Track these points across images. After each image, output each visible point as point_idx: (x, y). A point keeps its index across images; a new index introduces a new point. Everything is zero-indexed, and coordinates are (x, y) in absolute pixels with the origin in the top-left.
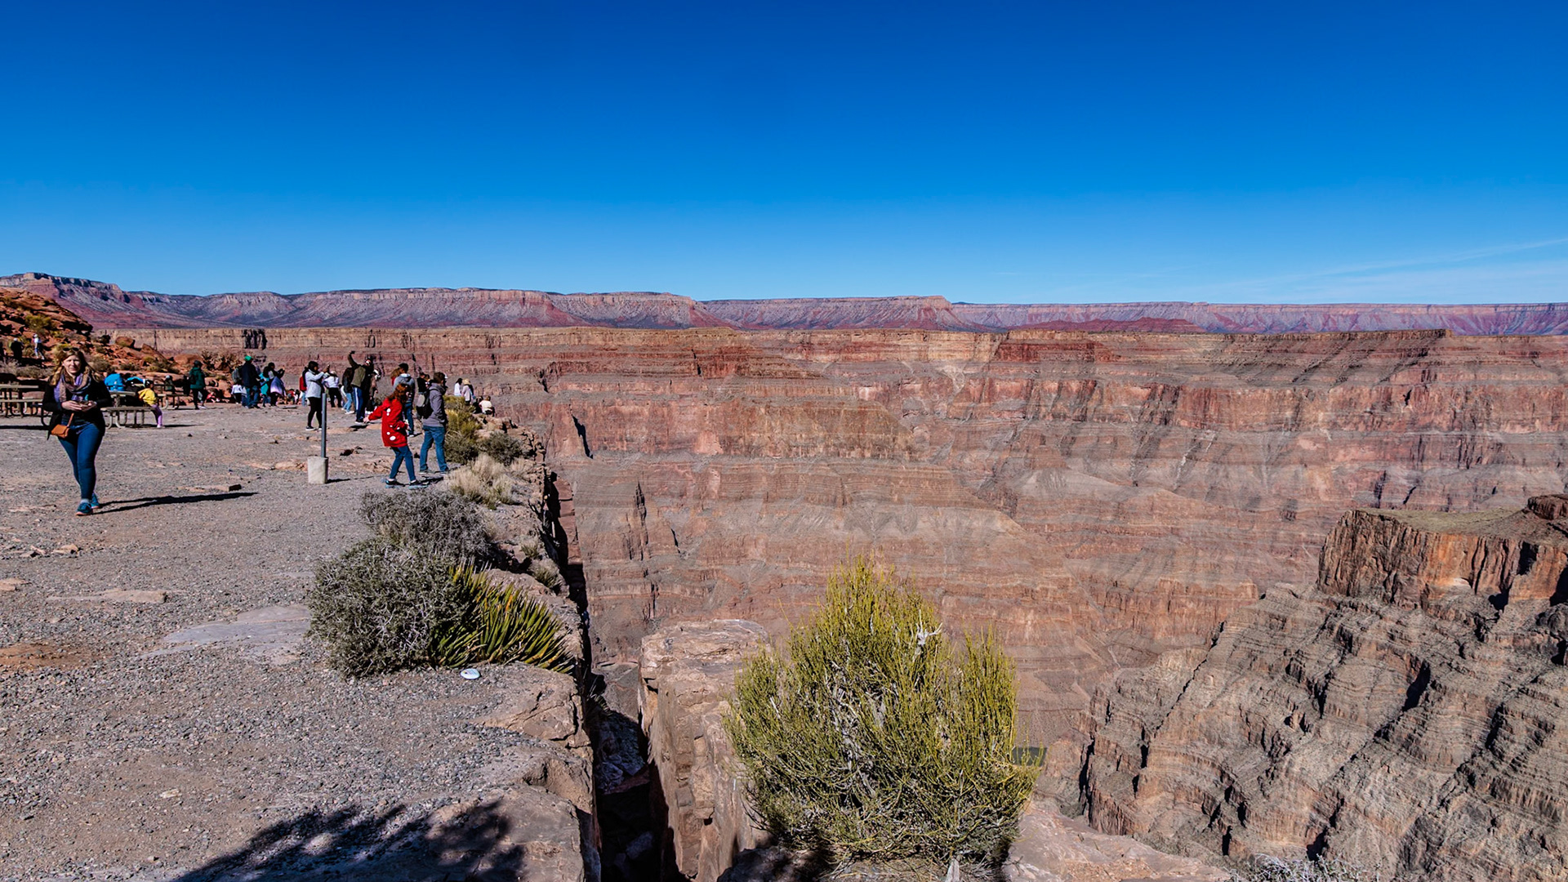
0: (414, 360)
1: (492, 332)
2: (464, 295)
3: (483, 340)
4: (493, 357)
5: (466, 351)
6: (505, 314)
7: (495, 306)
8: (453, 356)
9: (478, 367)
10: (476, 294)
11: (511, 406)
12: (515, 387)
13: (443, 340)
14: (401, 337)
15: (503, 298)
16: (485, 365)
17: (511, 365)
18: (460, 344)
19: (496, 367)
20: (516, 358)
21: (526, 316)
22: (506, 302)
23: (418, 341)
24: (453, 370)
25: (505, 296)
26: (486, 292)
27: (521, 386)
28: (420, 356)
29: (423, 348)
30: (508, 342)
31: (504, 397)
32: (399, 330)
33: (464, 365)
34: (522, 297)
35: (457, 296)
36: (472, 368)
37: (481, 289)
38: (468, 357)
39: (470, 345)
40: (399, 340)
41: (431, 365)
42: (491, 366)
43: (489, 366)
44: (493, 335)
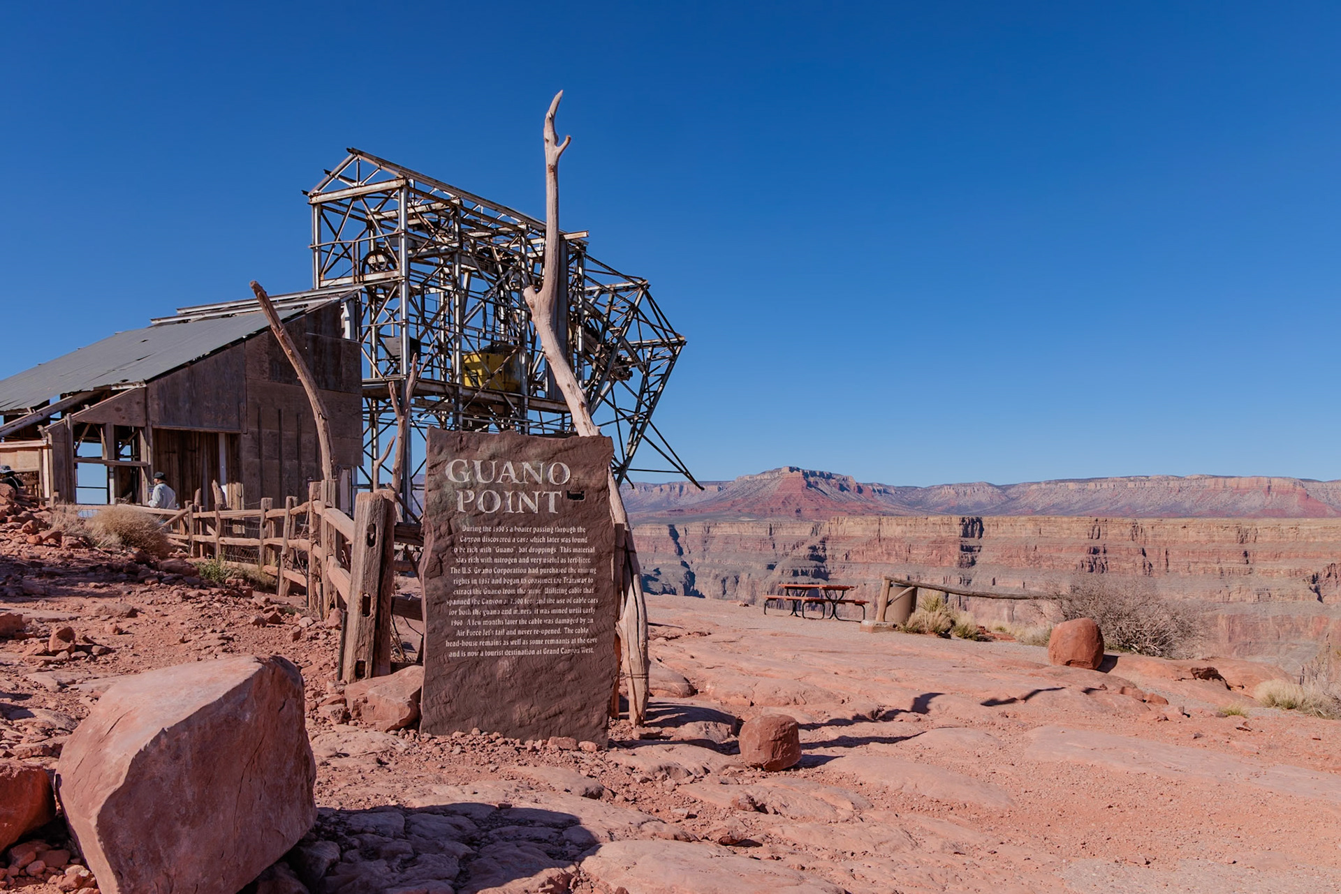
0: (1144, 554)
1: (1246, 524)
2: (1194, 483)
3: (1234, 534)
4: (1246, 554)
5: (1210, 546)
6: (1243, 505)
7: (1231, 496)
8: (1193, 552)
9: (1225, 567)
10: (1207, 482)
11: (1270, 617)
12: (1275, 594)
13: (1181, 532)
14: (1130, 527)
15: (1242, 486)
16: (1235, 563)
17: (1269, 565)
18: (1203, 537)
19: (1248, 566)
20: (1277, 556)
21: (1270, 507)
22: (1247, 490)
23: (1150, 533)
24: (1191, 568)
25: (1244, 484)
26: (1221, 480)
27: (1284, 592)
28: (1152, 550)
29: (1155, 541)
30: (1267, 537)
31: (1260, 605)
32: (1129, 520)
33: (1206, 563)
34: (1267, 485)
35: (1185, 484)
36: (1217, 567)
37: (1214, 477)
38: (1213, 553)
39: (1216, 538)
40: (1127, 531)
41: (1164, 562)
42: (1242, 566)
43: (1239, 565)
44: (1247, 527)
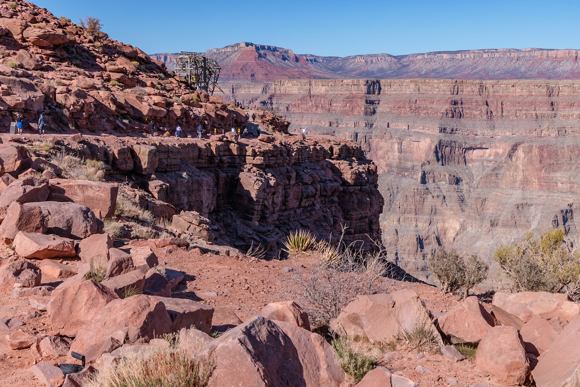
0: (487, 105)
1: (552, 83)
2: (527, 54)
3: (544, 90)
4: (552, 104)
5: (530, 99)
6: (559, 69)
7: (552, 63)
8: (519, 103)
9: (539, 113)
10: (537, 54)
11: (565, 146)
12: (569, 131)
13: (512, 89)
14: (478, 86)
15: (559, 56)
16: (545, 110)
17: (567, 112)
18: (525, 93)
19: (553, 112)
20: (572, 105)
21: (577, 71)
22: (562, 59)
23: (491, 90)
24: (518, 114)
25: (560, 54)
26: (545, 52)
27: (574, 129)
28: (492, 102)
29: (494, 96)
30: (566, 92)
31: (560, 138)
32: (478, 81)
33: (527, 110)
34: (575, 55)
35: (521, 55)
36: (534, 113)
37: (541, 49)
38: (532, 103)
39: (533, 93)
40: (476, 89)
41: (500, 110)
42: (550, 112)
43: (548, 111)
44: (553, 86)
